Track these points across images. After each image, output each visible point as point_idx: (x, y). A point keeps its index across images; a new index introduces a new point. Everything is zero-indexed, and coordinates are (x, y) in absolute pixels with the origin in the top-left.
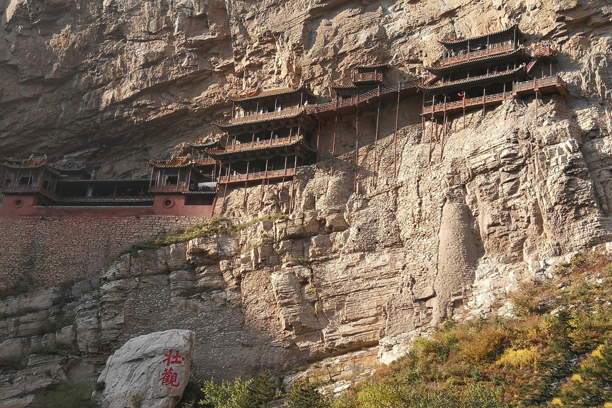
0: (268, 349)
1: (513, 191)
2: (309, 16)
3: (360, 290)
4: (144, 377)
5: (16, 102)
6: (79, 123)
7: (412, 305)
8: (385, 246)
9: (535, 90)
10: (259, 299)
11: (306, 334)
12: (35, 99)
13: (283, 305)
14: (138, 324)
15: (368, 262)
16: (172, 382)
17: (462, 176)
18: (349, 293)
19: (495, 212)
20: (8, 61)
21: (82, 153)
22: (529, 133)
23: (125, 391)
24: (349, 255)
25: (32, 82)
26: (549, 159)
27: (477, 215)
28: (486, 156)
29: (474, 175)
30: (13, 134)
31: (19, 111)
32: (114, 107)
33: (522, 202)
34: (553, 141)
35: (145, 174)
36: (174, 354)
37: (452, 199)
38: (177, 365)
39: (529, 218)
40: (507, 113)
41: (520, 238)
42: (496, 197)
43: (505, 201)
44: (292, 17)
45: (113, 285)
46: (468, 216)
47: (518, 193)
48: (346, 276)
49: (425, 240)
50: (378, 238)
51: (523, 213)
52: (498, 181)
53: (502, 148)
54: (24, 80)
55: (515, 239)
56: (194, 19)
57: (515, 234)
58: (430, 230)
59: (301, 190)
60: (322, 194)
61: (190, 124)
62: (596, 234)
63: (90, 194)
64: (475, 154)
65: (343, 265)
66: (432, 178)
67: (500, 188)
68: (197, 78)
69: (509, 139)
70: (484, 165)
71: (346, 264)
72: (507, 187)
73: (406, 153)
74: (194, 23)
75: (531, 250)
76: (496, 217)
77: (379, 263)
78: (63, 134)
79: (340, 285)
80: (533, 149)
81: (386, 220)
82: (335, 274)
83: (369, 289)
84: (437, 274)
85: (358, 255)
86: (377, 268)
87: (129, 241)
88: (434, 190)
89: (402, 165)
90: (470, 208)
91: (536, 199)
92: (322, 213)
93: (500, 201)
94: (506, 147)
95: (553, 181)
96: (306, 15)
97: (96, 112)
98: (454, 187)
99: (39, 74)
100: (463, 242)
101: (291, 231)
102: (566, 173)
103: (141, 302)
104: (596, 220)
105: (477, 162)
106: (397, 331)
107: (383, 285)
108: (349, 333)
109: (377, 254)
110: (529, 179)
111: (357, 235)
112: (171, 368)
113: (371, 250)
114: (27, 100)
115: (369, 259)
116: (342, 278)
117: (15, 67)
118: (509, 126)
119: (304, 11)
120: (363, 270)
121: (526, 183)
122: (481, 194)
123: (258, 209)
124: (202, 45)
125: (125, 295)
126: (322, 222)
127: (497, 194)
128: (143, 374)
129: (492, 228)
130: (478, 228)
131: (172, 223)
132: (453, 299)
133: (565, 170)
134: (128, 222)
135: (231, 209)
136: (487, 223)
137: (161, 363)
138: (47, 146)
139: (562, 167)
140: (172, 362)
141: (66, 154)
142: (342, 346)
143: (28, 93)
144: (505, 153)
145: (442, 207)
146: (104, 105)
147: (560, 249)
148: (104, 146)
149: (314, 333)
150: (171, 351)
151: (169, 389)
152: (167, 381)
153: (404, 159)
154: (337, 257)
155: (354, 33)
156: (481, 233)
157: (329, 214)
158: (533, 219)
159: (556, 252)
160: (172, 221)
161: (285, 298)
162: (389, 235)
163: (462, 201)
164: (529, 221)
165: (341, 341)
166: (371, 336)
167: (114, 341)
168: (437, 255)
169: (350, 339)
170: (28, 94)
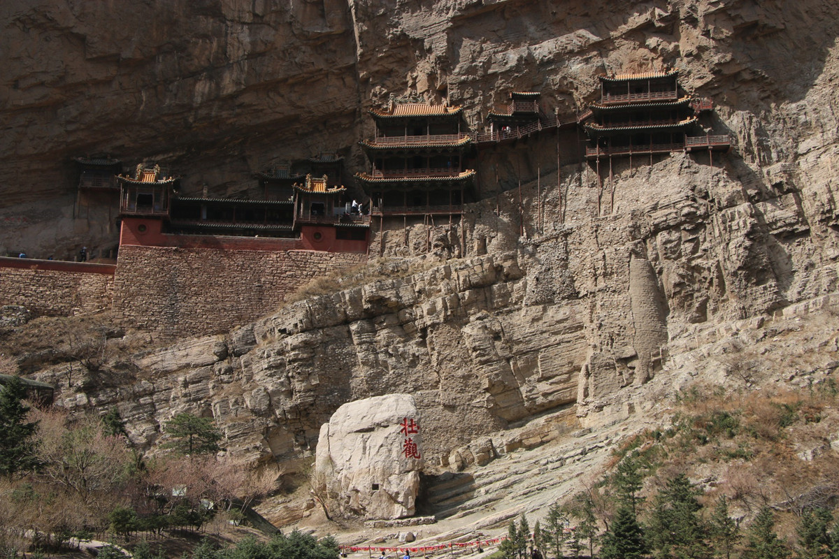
0: (471, 410)
1: (695, 250)
2: (450, 24)
3: (549, 346)
4: (384, 449)
5: (84, 84)
6: (166, 119)
7: (614, 364)
8: (563, 299)
9: (709, 148)
10: (453, 355)
11: (506, 393)
12: (108, 82)
13: (482, 363)
14: (330, 384)
15: (551, 315)
16: (414, 455)
17: (643, 231)
18: (541, 349)
19: (681, 271)
20: (72, 28)
21: (166, 156)
22: (707, 193)
23: (367, 466)
24: (532, 307)
25: (103, 60)
26: (730, 222)
27: (661, 272)
28: (667, 211)
29: (657, 230)
30: (82, 127)
31: (87, 97)
32: (211, 103)
33: (705, 262)
34: (731, 203)
35: (245, 189)
36: (408, 422)
37: (638, 255)
38: (414, 434)
39: (712, 279)
40: (681, 168)
41: (704, 298)
42: (680, 256)
43: (690, 260)
44: (430, 22)
45: (300, 340)
46: (653, 274)
47: (699, 253)
48: (533, 330)
49: (616, 296)
50: (554, 289)
51: (706, 273)
52: (680, 238)
53: (681, 205)
54: (94, 56)
55: (700, 299)
56: (308, 5)
57: (699, 294)
58: (619, 286)
59: (472, 231)
60: (493, 237)
61: (300, 132)
62: (775, 300)
63: (204, 217)
64: (655, 208)
65: (529, 318)
66: (612, 230)
67: (682, 247)
68: (311, 78)
69: (688, 196)
70: (666, 221)
71: (531, 317)
72: (688, 247)
73: (571, 197)
74: (308, 9)
75: (715, 311)
76: (682, 276)
77: (560, 316)
78: (143, 132)
79: (530, 340)
80: (711, 209)
81: (560, 269)
82: (523, 327)
83: (559, 344)
84: (635, 333)
85: (541, 307)
86: (559, 322)
87: (283, 281)
88: (615, 242)
89: (568, 209)
90: (653, 265)
91: (718, 261)
92: (497, 258)
93: (684, 259)
94: (686, 204)
95: (738, 246)
96: (447, 23)
97: (189, 108)
98: (636, 241)
99: (113, 51)
100: (654, 300)
101: (474, 279)
102: (748, 238)
103: (330, 358)
104: (773, 285)
105: (659, 216)
106: (604, 392)
107: (569, 340)
108: (548, 392)
109: (556, 306)
110: (708, 239)
111: (536, 285)
112: (410, 439)
113: (551, 302)
114: (97, 83)
115: (551, 311)
116: (530, 333)
117: (82, 39)
118: (684, 182)
119: (445, 17)
120: (548, 324)
121: (706, 243)
122: (664, 252)
123: (425, 250)
124: (318, 39)
125: (312, 351)
126: (499, 269)
127: (680, 253)
128: (382, 446)
129: (678, 289)
130: (662, 286)
131: (326, 260)
132: (653, 359)
133: (747, 235)
134: (277, 258)
135: (391, 248)
136: (673, 282)
137: (399, 433)
138: (123, 145)
139: (744, 232)
140: (409, 432)
141: (146, 157)
142: (542, 405)
143: (100, 74)
144: (686, 210)
145: (629, 262)
146: (198, 100)
147: (745, 313)
148: (193, 150)
149: (513, 391)
150: (405, 419)
151: (414, 462)
152: (410, 453)
153: (568, 202)
154: (519, 309)
155: (501, 51)
156: (665, 291)
157: (505, 260)
158: (715, 281)
159: (742, 316)
160: (326, 258)
161: (484, 356)
162: (565, 285)
163: (646, 257)
164: (711, 283)
165: (540, 400)
166: (568, 394)
167: (312, 405)
168: (631, 312)
169: (550, 398)
170: (100, 76)
